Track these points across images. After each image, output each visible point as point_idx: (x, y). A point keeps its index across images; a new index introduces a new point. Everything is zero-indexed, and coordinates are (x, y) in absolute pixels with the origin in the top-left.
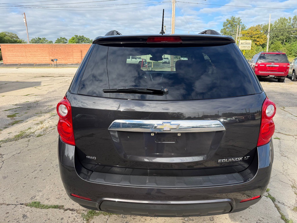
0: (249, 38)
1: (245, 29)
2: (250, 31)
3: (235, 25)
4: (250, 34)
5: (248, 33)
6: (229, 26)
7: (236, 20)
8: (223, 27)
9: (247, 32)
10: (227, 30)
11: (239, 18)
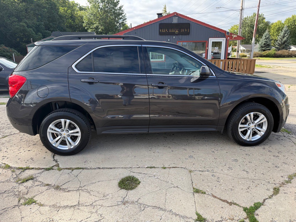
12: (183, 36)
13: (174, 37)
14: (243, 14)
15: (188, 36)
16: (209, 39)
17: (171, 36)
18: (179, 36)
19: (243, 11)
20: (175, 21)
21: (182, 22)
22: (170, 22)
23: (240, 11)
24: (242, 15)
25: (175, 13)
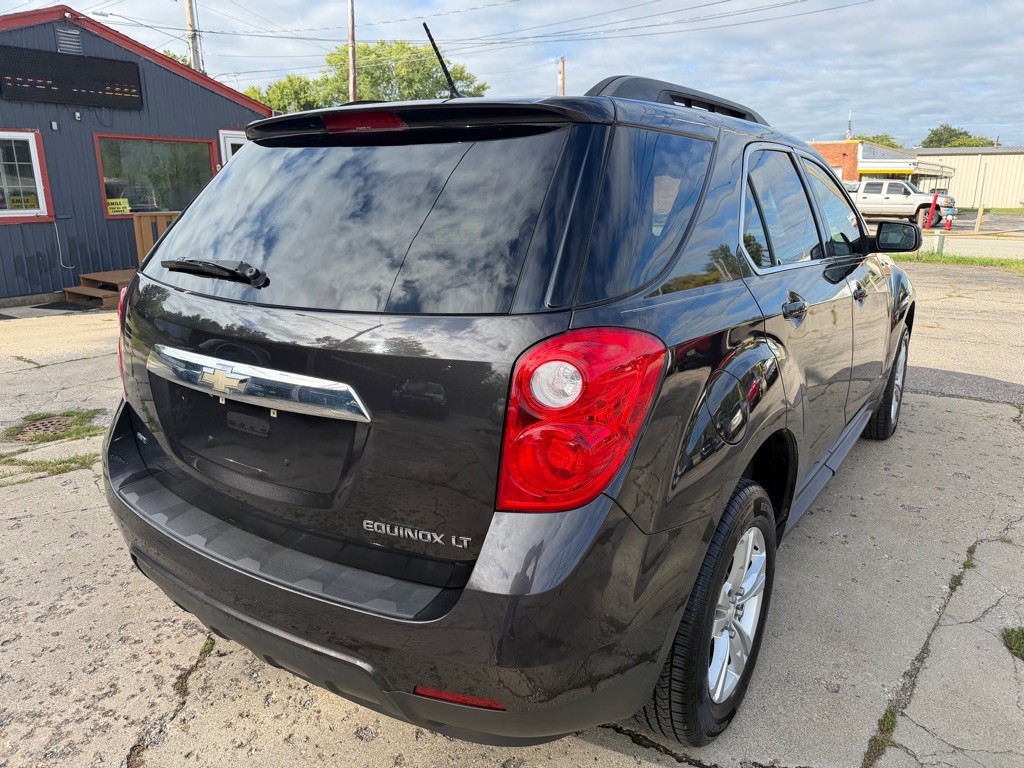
12: (116, 113)
13: (78, 114)
14: (199, 50)
15: (135, 115)
16: (218, 133)
17: (60, 107)
18: (97, 110)
19: (198, 40)
20: (69, 43)
21: (97, 51)
22: (47, 47)
23: (190, 41)
24: (198, 56)
25: (65, 9)
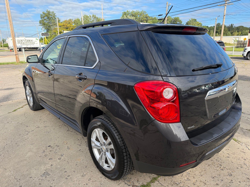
0: (65, 29)
1: (60, 22)
2: (65, 23)
3: (51, 17)
4: (65, 26)
5: (64, 26)
6: (46, 18)
7: (51, 14)
8: (41, 19)
9: (62, 24)
10: (45, 21)
11: (53, 12)
